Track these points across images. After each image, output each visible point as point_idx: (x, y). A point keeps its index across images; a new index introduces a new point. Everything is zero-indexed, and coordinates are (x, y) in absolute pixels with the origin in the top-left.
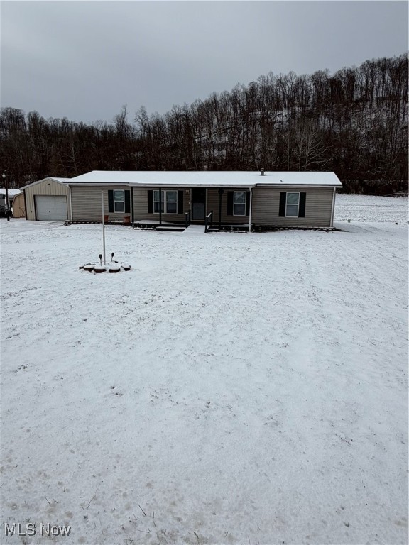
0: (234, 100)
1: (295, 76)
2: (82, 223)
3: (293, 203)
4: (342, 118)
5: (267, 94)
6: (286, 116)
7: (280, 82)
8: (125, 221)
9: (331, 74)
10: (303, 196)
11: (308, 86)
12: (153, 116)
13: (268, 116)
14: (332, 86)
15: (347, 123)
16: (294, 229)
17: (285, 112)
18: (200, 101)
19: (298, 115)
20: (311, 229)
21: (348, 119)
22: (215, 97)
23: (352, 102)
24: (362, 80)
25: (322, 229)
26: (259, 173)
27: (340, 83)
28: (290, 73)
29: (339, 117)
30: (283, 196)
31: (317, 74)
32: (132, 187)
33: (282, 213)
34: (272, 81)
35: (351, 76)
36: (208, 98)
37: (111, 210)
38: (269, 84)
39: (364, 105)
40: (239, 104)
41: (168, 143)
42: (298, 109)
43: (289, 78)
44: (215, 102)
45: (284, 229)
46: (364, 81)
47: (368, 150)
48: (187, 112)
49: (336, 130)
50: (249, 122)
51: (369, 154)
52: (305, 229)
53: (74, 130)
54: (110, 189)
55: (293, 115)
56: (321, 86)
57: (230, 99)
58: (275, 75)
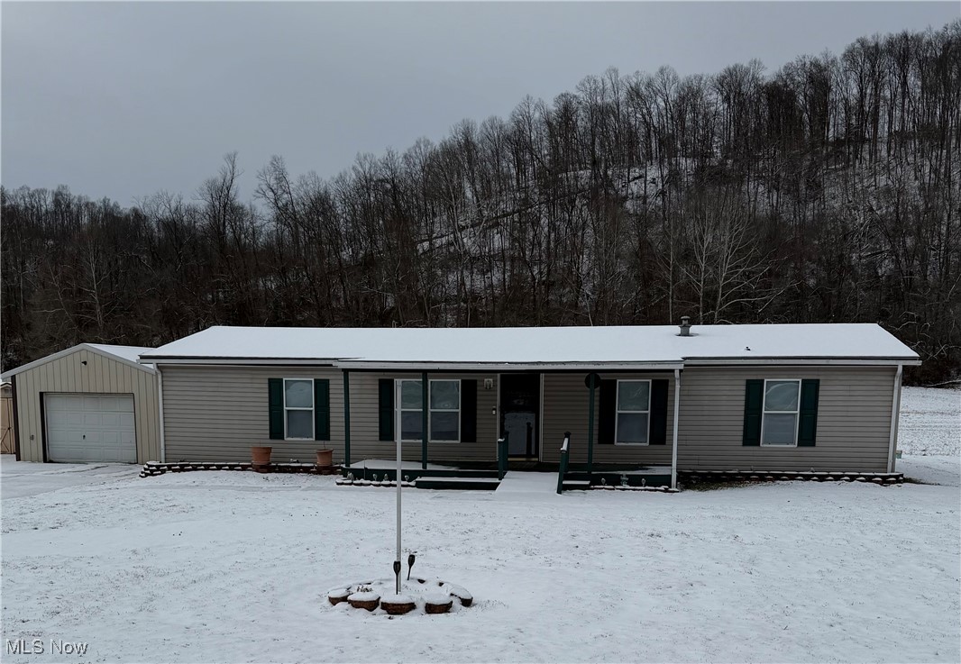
0: (517, 141)
1: (675, 78)
2: (195, 468)
3: (781, 407)
4: (803, 186)
5: (604, 124)
6: (654, 181)
7: (635, 93)
8: (319, 462)
9: (768, 74)
10: (811, 391)
11: (710, 104)
12: (303, 183)
13: (608, 183)
14: (770, 105)
15: (814, 198)
16: (792, 478)
17: (653, 172)
18: (427, 143)
19: (688, 179)
20: (837, 478)
21: (816, 187)
22: (467, 133)
23: (825, 143)
24: (848, 89)
25: (869, 479)
26: (677, 329)
27: (792, 96)
28: (662, 71)
29: (796, 183)
30: (754, 391)
31: (731, 73)
32: (346, 371)
33: (751, 436)
34: (616, 91)
35: (818, 78)
36: (448, 136)
37: (276, 432)
38: (608, 100)
39: (856, 152)
40: (531, 151)
41: (346, 254)
42: (687, 164)
43: (658, 84)
44: (468, 145)
45: (762, 478)
46: (855, 91)
47: (872, 266)
48: (393, 172)
49: (787, 215)
50: (559, 197)
51: (878, 277)
52: (822, 479)
53: (85, 220)
54: (275, 376)
55: (674, 178)
56: (741, 104)
57: (508, 138)
58: (621, 76)
